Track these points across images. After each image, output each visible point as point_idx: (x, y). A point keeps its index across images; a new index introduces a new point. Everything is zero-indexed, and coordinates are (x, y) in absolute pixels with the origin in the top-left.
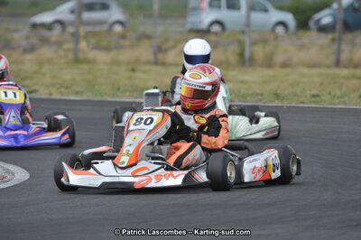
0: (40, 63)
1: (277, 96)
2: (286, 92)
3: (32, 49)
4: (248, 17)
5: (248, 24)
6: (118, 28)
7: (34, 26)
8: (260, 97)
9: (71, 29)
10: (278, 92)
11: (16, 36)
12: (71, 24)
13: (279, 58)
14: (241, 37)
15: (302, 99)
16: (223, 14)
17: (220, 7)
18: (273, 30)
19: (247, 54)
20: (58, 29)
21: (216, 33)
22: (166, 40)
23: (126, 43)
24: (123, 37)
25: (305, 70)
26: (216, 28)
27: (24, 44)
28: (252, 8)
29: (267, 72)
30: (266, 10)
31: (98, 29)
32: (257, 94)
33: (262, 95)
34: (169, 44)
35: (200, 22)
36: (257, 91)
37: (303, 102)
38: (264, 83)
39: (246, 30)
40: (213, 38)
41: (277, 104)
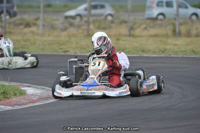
0: (69, 36)
1: (194, 52)
2: (198, 50)
3: (65, 29)
4: (178, 11)
5: (177, 15)
6: (110, 18)
7: (66, 17)
8: (185, 53)
9: (85, 19)
10: (194, 50)
11: (57, 22)
12: (86, 16)
13: (194, 32)
14: (174, 21)
16: (164, 10)
17: (162, 6)
18: (190, 18)
19: (177, 30)
20: (78, 19)
21: (161, 20)
22: (135, 24)
23: (113, 25)
24: (112, 22)
26: (161, 17)
27: (61, 26)
28: (179, 6)
29: (188, 40)
30: (186, 7)
31: (99, 18)
32: (183, 51)
33: (186, 51)
34: (136, 26)
35: (153, 14)
36: (183, 49)
38: (186, 45)
39: (177, 17)
40: (159, 22)
41: (193, 56)
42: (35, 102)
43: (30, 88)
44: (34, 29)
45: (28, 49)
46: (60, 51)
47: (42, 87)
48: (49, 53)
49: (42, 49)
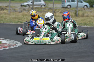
0: (23, 15)
2: (88, 23)
3: (21, 12)
4: (78, 4)
6: (43, 7)
7: (22, 6)
8: (81, 25)
9: (31, 7)
10: (86, 23)
11: (17, 8)
12: (31, 5)
14: (76, 9)
15: (92, 25)
16: (71, 3)
17: (70, 1)
18: (84, 7)
19: (77, 14)
20: (28, 7)
22: (56, 10)
23: (45, 10)
25: (92, 18)
26: (69, 7)
27: (19, 10)
28: (78, 2)
29: (83, 18)
30: (82, 2)
31: (38, 7)
32: (80, 24)
33: (82, 24)
35: (65, 5)
36: (80, 23)
37: (92, 26)
38: (82, 21)
39: (77, 7)
40: (68, 9)
41: (85, 26)
42: (6, 47)
43: (4, 40)
44: (5, 11)
45: (3, 21)
46: (19, 22)
47: (10, 40)
48: (13, 23)
49: (10, 21)
